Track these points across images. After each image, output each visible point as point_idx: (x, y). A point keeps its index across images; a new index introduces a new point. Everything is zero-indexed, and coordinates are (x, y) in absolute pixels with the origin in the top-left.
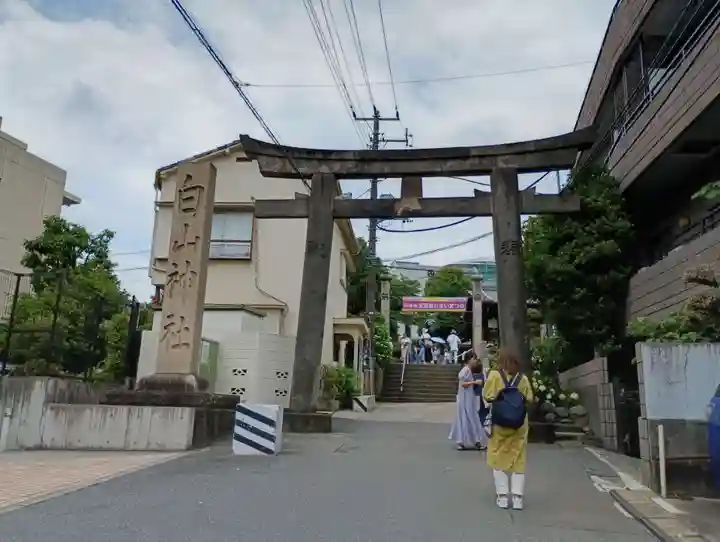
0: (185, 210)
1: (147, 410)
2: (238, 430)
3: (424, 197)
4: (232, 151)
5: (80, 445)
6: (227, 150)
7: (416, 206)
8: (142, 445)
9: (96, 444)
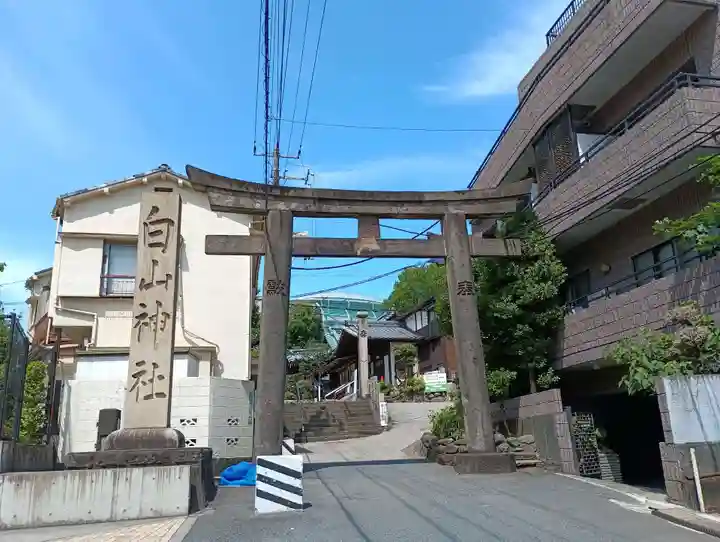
0: (151, 245)
1: (137, 472)
2: (261, 486)
3: (382, 238)
4: (149, 181)
5: (51, 520)
6: (145, 180)
7: (375, 246)
8: (134, 514)
9: (73, 516)
